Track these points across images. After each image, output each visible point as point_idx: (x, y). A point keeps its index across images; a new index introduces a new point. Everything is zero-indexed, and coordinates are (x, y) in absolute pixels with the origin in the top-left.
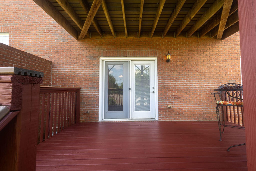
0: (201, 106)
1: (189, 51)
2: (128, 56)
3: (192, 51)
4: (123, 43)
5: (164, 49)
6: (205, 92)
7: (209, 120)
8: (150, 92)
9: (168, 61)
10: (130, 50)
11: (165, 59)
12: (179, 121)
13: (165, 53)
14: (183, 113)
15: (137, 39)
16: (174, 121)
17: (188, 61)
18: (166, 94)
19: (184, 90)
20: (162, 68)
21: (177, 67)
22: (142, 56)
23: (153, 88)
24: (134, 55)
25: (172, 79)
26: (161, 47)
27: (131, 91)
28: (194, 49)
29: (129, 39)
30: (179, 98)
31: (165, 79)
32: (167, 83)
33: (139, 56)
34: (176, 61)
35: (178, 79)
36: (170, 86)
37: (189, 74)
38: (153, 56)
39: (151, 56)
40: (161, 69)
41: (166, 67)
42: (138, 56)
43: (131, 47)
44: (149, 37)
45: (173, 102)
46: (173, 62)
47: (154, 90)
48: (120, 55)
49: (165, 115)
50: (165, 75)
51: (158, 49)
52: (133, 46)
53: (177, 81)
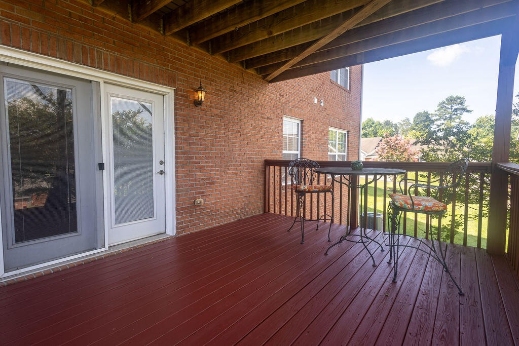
0: (242, 194)
1: (231, 90)
2: (99, 68)
3: (235, 91)
4: (80, 18)
5: (190, 74)
6: (247, 169)
7: (250, 216)
8: (154, 173)
9: (198, 103)
10: (104, 51)
11: (191, 98)
12: (212, 226)
13: (192, 85)
14: (217, 210)
15: (127, 24)
16: (206, 228)
17: (228, 110)
18: (192, 176)
19: (221, 166)
20: (185, 118)
21: (211, 119)
22: (140, 76)
23: (161, 163)
24: (117, 67)
25: (204, 145)
26: (184, 67)
27: (105, 172)
28: (238, 89)
29: (98, 12)
30: (213, 183)
31: (191, 144)
32: (195, 153)
33: (131, 76)
34: (211, 107)
35: (213, 145)
36: (200, 158)
37: (230, 136)
38: (166, 85)
39: (162, 84)
40: (184, 121)
41: (193, 116)
42: (129, 76)
43: (108, 42)
44: (160, 31)
45: (203, 192)
46: (205, 108)
47: (162, 168)
48: (69, 57)
49: (190, 221)
50: (190, 135)
51: (177, 69)
52: (114, 42)
53: (211, 149)
